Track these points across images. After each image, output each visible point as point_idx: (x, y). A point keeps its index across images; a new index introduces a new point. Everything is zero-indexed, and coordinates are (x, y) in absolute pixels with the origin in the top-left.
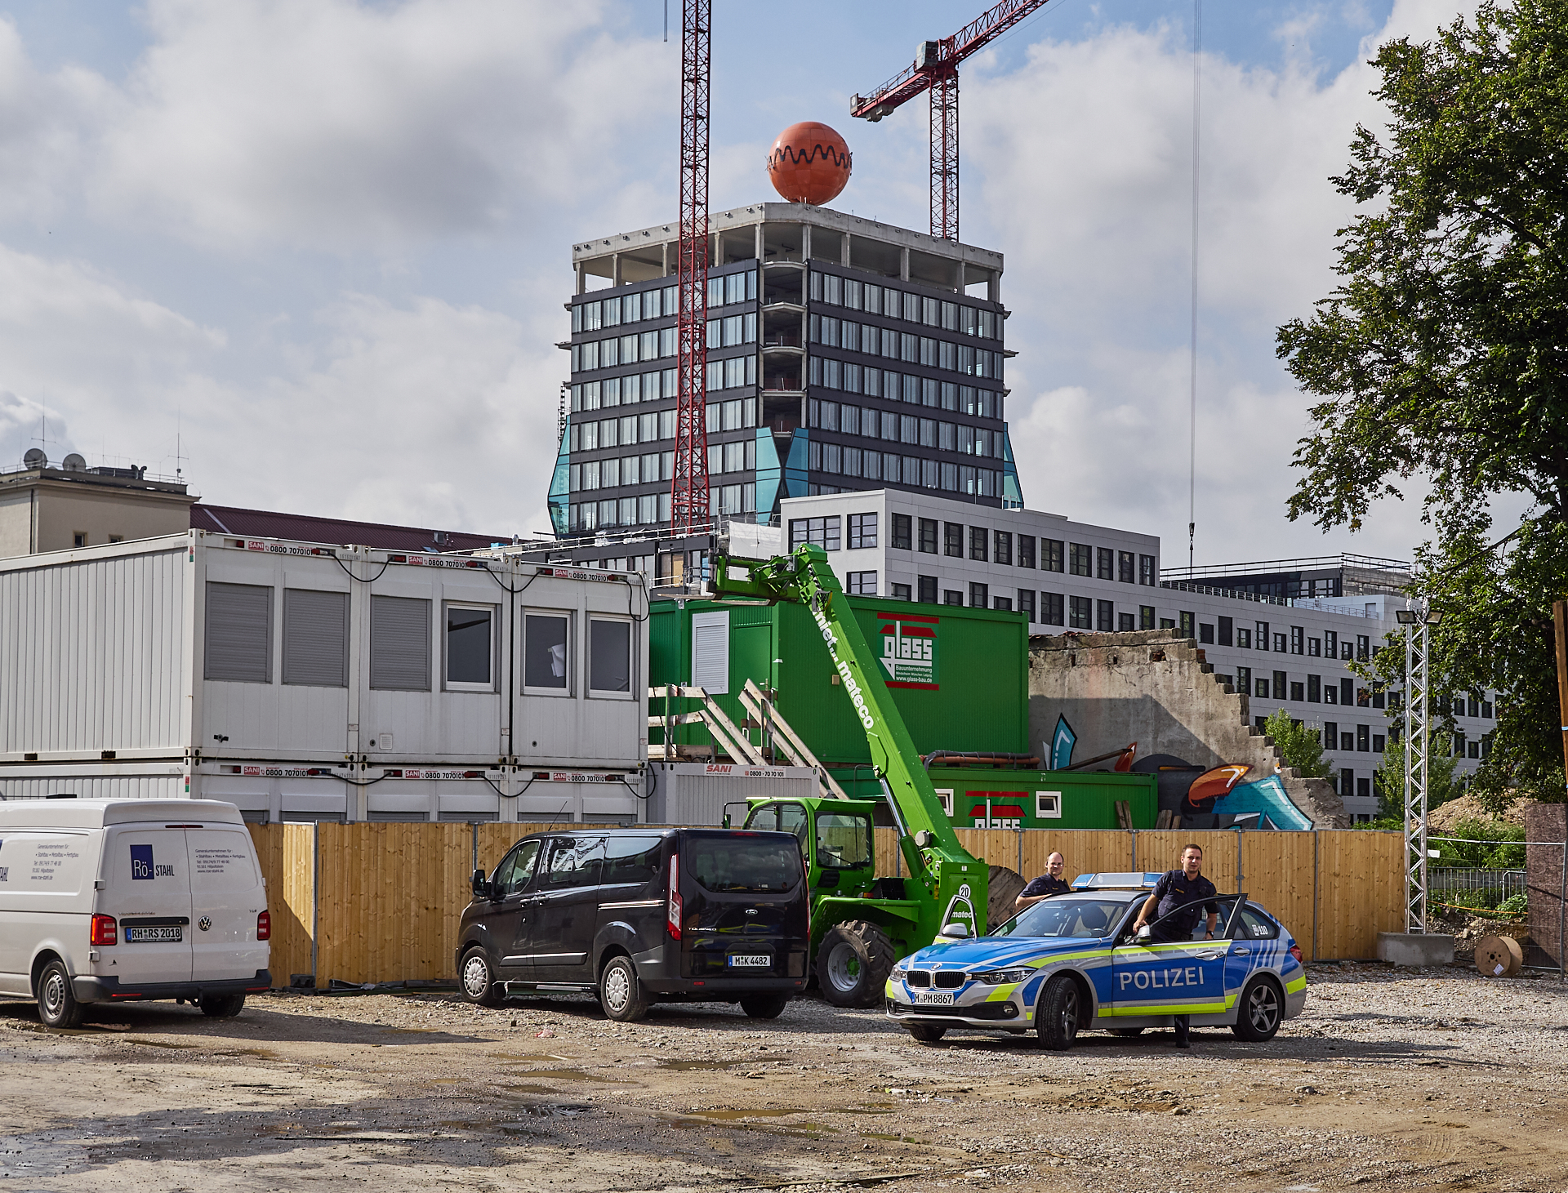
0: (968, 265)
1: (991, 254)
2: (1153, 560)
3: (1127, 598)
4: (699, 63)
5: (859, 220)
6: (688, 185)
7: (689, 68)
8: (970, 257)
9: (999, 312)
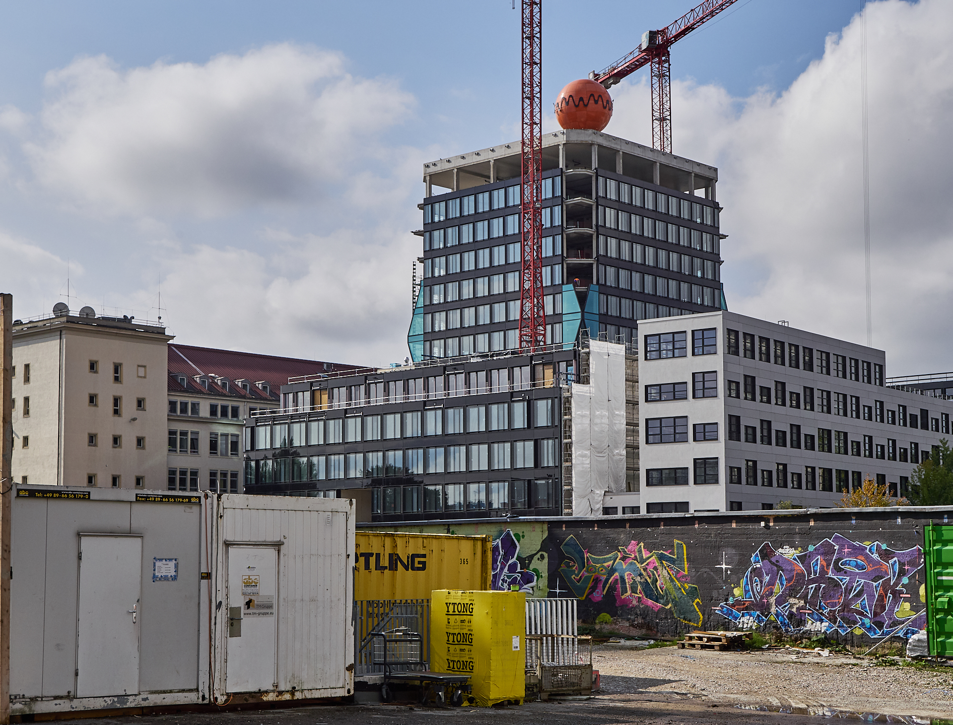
0: (697, 175)
1: (710, 168)
2: (882, 368)
3: (868, 394)
4: (535, 26)
5: (627, 143)
6: (527, 111)
7: (527, 30)
8: (697, 170)
9: (716, 208)
